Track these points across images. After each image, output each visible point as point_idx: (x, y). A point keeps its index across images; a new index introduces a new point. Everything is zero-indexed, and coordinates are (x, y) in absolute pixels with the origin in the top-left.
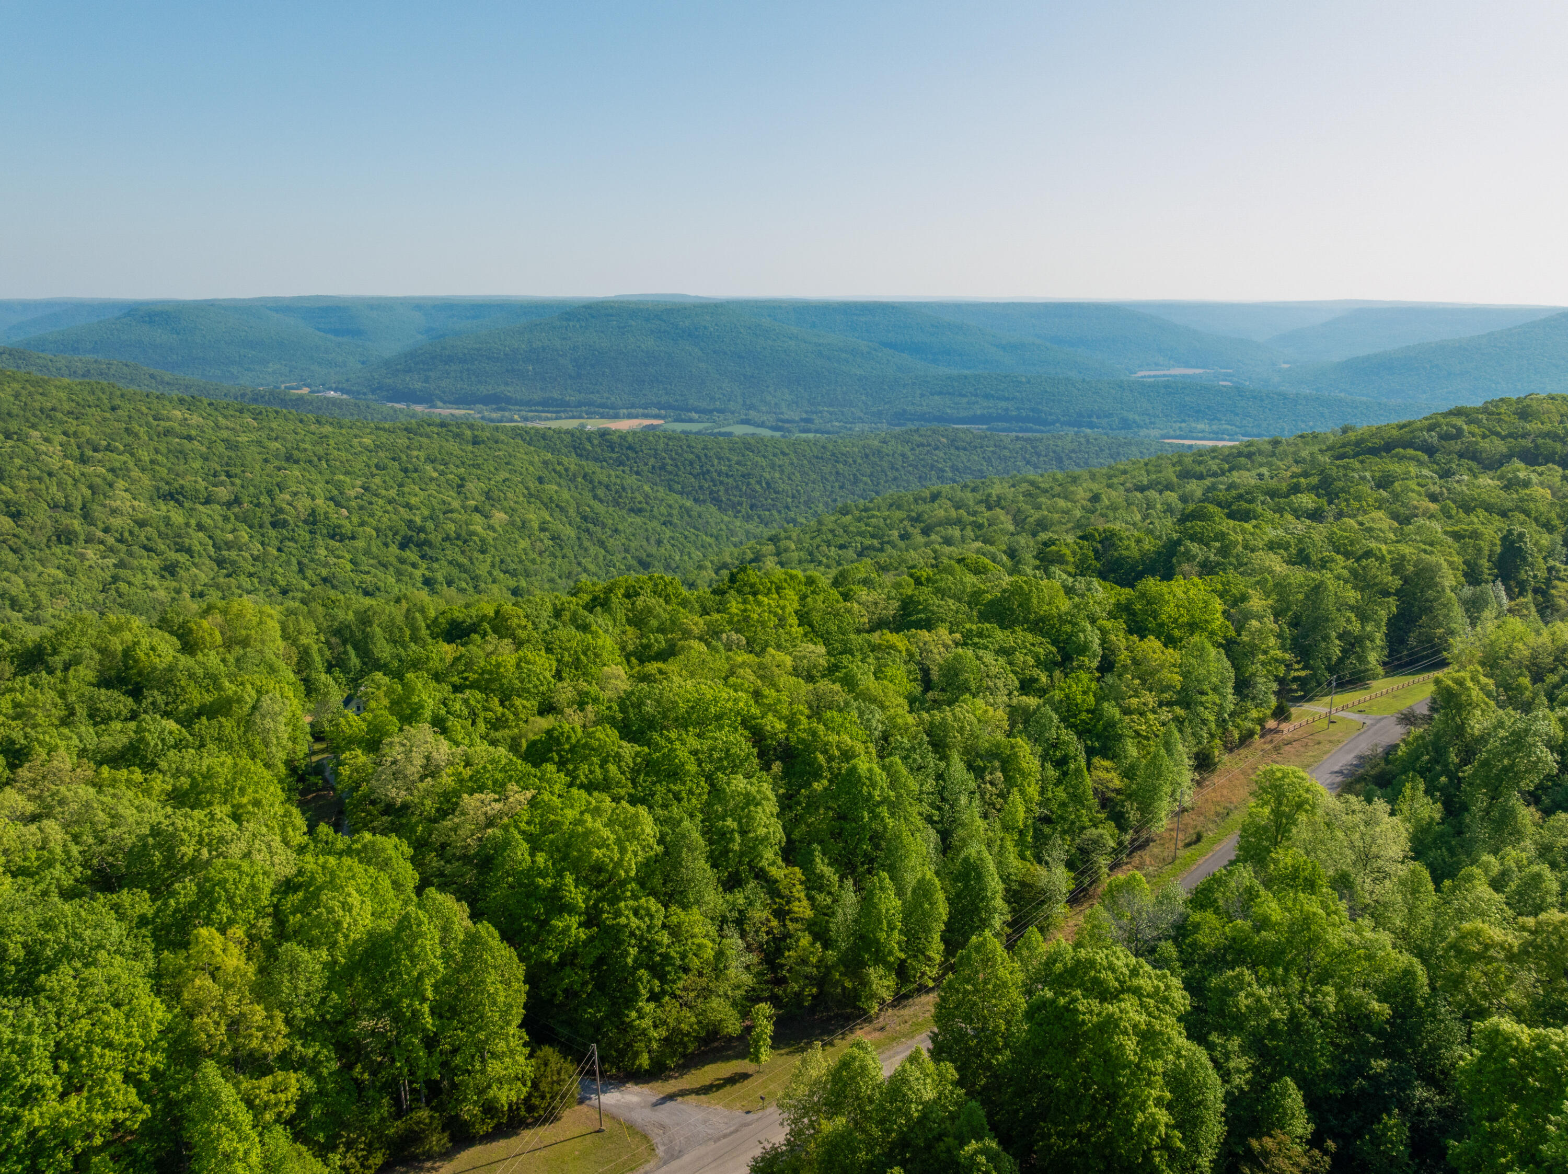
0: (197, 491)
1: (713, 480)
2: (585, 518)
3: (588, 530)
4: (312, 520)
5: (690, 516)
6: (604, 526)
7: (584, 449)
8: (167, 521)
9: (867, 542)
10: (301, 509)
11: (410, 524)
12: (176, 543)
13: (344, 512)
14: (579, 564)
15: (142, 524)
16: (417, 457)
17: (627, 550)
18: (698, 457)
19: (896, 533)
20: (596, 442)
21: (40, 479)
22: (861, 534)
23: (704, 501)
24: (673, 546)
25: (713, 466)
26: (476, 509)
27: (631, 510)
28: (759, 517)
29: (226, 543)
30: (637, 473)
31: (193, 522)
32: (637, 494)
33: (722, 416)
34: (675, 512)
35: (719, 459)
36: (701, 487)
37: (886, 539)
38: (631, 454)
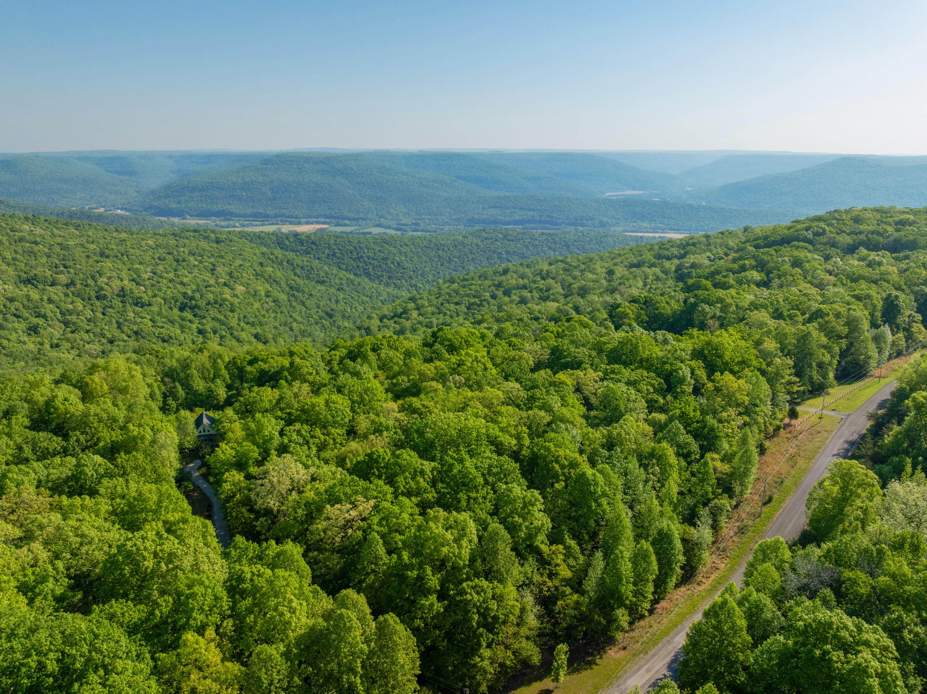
0: (45, 277)
1: (365, 262)
2: (292, 288)
3: (293, 295)
4: (122, 294)
5: (353, 285)
6: (303, 292)
7: (285, 244)
8: (28, 298)
9: (472, 300)
10: (115, 288)
11: (185, 294)
12: (35, 312)
13: (142, 288)
14: (291, 316)
15: (11, 300)
16: (183, 252)
17: (318, 307)
18: (355, 248)
19: (488, 294)
20: (292, 240)
22: (468, 295)
23: (360, 275)
24: (345, 303)
25: (364, 253)
26: (225, 284)
27: (318, 282)
29: (68, 311)
30: (319, 259)
31: (45, 298)
32: (320, 272)
33: (364, 222)
34: (344, 282)
35: (368, 249)
36: (358, 267)
37: (483, 298)
38: (314, 247)
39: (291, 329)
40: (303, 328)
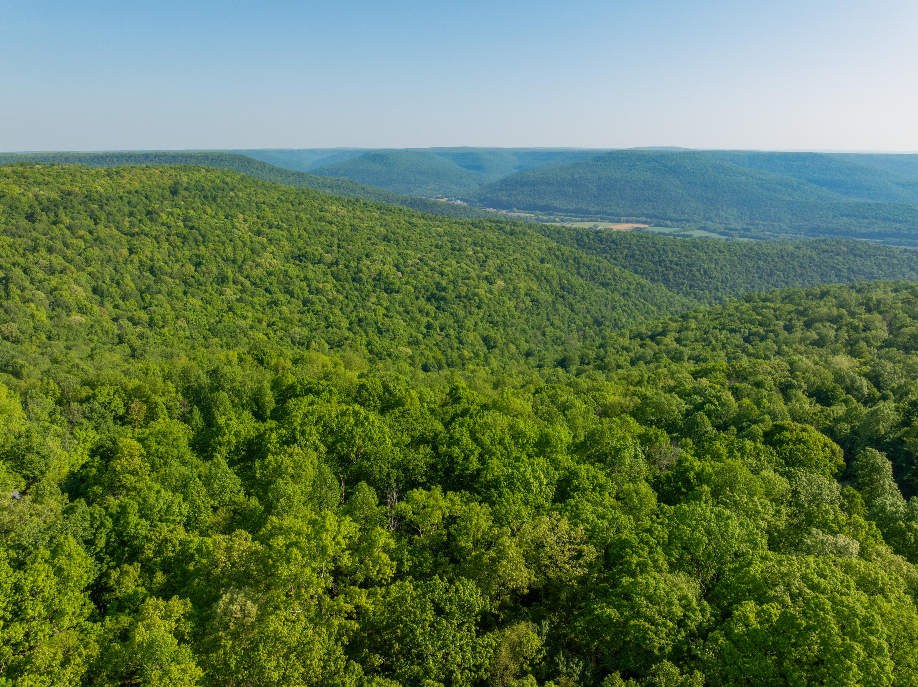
0: (314, 255)
1: (666, 267)
2: (563, 288)
3: (563, 297)
4: (378, 278)
5: (643, 291)
6: (575, 294)
7: (583, 241)
8: (286, 273)
10: (373, 271)
11: (438, 285)
12: (285, 288)
13: (400, 274)
14: (548, 320)
15: (270, 274)
16: (467, 242)
17: (588, 312)
18: (658, 251)
20: (591, 237)
21: (223, 243)
23: (658, 280)
24: (624, 311)
25: (667, 257)
26: (486, 278)
27: (602, 284)
28: (695, 294)
29: (317, 290)
30: (615, 259)
31: (302, 275)
32: (608, 273)
33: (688, 224)
34: (633, 287)
35: (673, 252)
36: (657, 271)
38: (613, 246)
39: (544, 334)
40: (558, 333)
